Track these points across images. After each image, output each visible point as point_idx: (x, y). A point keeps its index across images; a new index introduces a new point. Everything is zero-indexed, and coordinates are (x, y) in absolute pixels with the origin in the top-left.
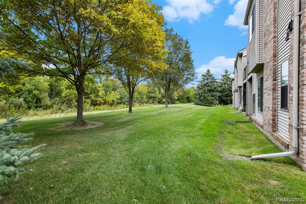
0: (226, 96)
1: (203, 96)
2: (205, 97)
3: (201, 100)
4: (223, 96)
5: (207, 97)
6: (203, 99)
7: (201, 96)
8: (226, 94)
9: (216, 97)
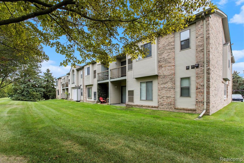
0: (49, 91)
1: (27, 91)
2: (29, 92)
3: (23, 95)
4: (46, 91)
5: (31, 93)
6: (26, 94)
7: (23, 91)
8: (50, 90)
9: (41, 92)
